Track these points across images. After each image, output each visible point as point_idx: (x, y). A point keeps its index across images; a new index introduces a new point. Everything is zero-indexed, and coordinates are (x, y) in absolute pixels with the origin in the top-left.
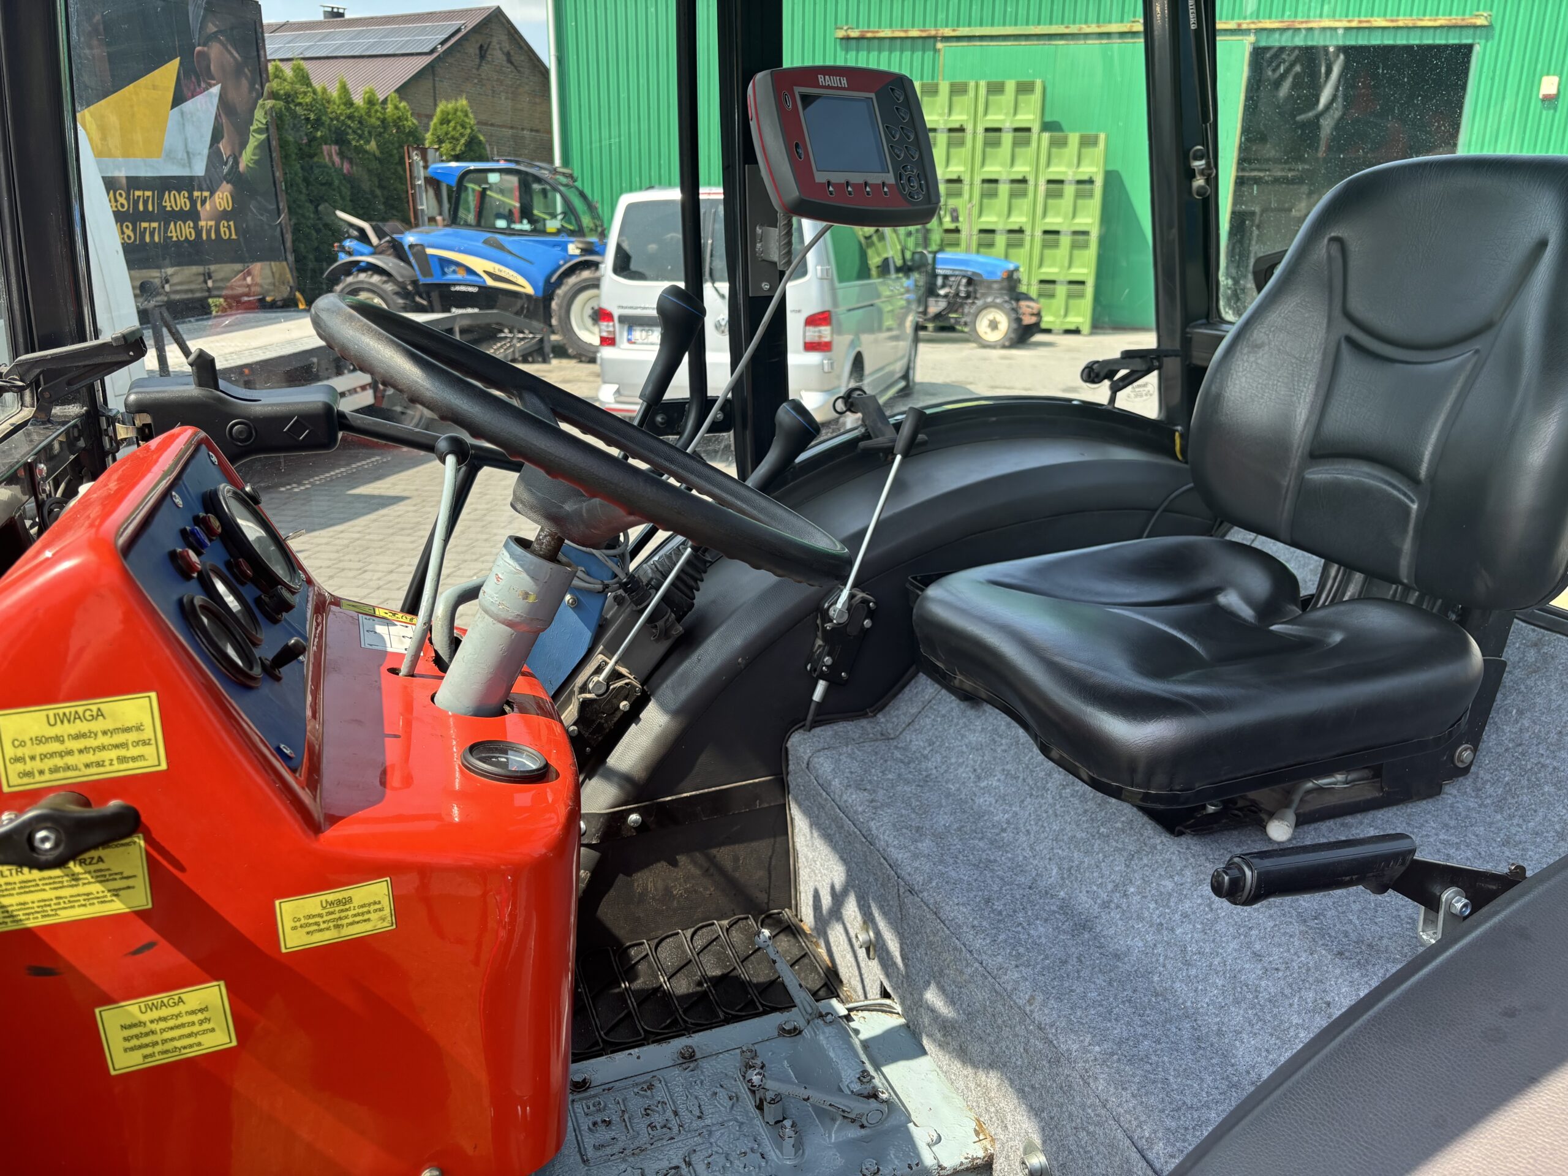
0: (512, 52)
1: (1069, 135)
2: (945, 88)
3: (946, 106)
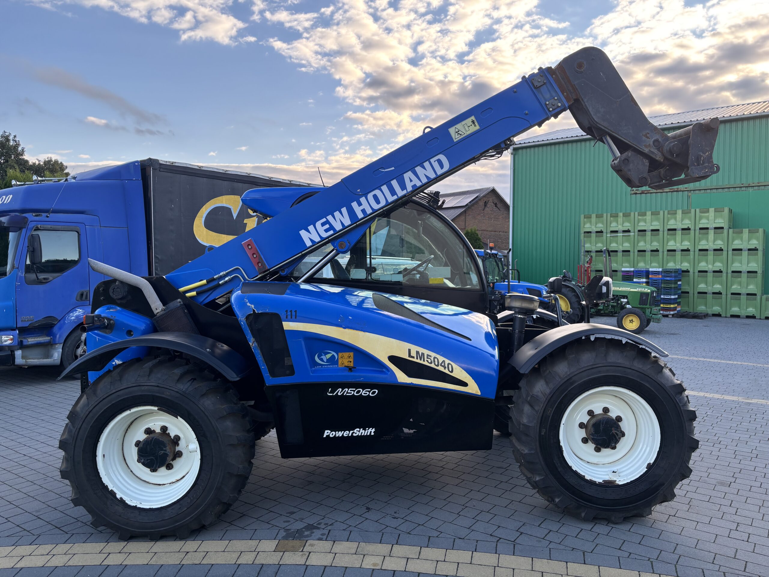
0: (497, 203)
1: (744, 229)
2: (679, 212)
3: (680, 219)
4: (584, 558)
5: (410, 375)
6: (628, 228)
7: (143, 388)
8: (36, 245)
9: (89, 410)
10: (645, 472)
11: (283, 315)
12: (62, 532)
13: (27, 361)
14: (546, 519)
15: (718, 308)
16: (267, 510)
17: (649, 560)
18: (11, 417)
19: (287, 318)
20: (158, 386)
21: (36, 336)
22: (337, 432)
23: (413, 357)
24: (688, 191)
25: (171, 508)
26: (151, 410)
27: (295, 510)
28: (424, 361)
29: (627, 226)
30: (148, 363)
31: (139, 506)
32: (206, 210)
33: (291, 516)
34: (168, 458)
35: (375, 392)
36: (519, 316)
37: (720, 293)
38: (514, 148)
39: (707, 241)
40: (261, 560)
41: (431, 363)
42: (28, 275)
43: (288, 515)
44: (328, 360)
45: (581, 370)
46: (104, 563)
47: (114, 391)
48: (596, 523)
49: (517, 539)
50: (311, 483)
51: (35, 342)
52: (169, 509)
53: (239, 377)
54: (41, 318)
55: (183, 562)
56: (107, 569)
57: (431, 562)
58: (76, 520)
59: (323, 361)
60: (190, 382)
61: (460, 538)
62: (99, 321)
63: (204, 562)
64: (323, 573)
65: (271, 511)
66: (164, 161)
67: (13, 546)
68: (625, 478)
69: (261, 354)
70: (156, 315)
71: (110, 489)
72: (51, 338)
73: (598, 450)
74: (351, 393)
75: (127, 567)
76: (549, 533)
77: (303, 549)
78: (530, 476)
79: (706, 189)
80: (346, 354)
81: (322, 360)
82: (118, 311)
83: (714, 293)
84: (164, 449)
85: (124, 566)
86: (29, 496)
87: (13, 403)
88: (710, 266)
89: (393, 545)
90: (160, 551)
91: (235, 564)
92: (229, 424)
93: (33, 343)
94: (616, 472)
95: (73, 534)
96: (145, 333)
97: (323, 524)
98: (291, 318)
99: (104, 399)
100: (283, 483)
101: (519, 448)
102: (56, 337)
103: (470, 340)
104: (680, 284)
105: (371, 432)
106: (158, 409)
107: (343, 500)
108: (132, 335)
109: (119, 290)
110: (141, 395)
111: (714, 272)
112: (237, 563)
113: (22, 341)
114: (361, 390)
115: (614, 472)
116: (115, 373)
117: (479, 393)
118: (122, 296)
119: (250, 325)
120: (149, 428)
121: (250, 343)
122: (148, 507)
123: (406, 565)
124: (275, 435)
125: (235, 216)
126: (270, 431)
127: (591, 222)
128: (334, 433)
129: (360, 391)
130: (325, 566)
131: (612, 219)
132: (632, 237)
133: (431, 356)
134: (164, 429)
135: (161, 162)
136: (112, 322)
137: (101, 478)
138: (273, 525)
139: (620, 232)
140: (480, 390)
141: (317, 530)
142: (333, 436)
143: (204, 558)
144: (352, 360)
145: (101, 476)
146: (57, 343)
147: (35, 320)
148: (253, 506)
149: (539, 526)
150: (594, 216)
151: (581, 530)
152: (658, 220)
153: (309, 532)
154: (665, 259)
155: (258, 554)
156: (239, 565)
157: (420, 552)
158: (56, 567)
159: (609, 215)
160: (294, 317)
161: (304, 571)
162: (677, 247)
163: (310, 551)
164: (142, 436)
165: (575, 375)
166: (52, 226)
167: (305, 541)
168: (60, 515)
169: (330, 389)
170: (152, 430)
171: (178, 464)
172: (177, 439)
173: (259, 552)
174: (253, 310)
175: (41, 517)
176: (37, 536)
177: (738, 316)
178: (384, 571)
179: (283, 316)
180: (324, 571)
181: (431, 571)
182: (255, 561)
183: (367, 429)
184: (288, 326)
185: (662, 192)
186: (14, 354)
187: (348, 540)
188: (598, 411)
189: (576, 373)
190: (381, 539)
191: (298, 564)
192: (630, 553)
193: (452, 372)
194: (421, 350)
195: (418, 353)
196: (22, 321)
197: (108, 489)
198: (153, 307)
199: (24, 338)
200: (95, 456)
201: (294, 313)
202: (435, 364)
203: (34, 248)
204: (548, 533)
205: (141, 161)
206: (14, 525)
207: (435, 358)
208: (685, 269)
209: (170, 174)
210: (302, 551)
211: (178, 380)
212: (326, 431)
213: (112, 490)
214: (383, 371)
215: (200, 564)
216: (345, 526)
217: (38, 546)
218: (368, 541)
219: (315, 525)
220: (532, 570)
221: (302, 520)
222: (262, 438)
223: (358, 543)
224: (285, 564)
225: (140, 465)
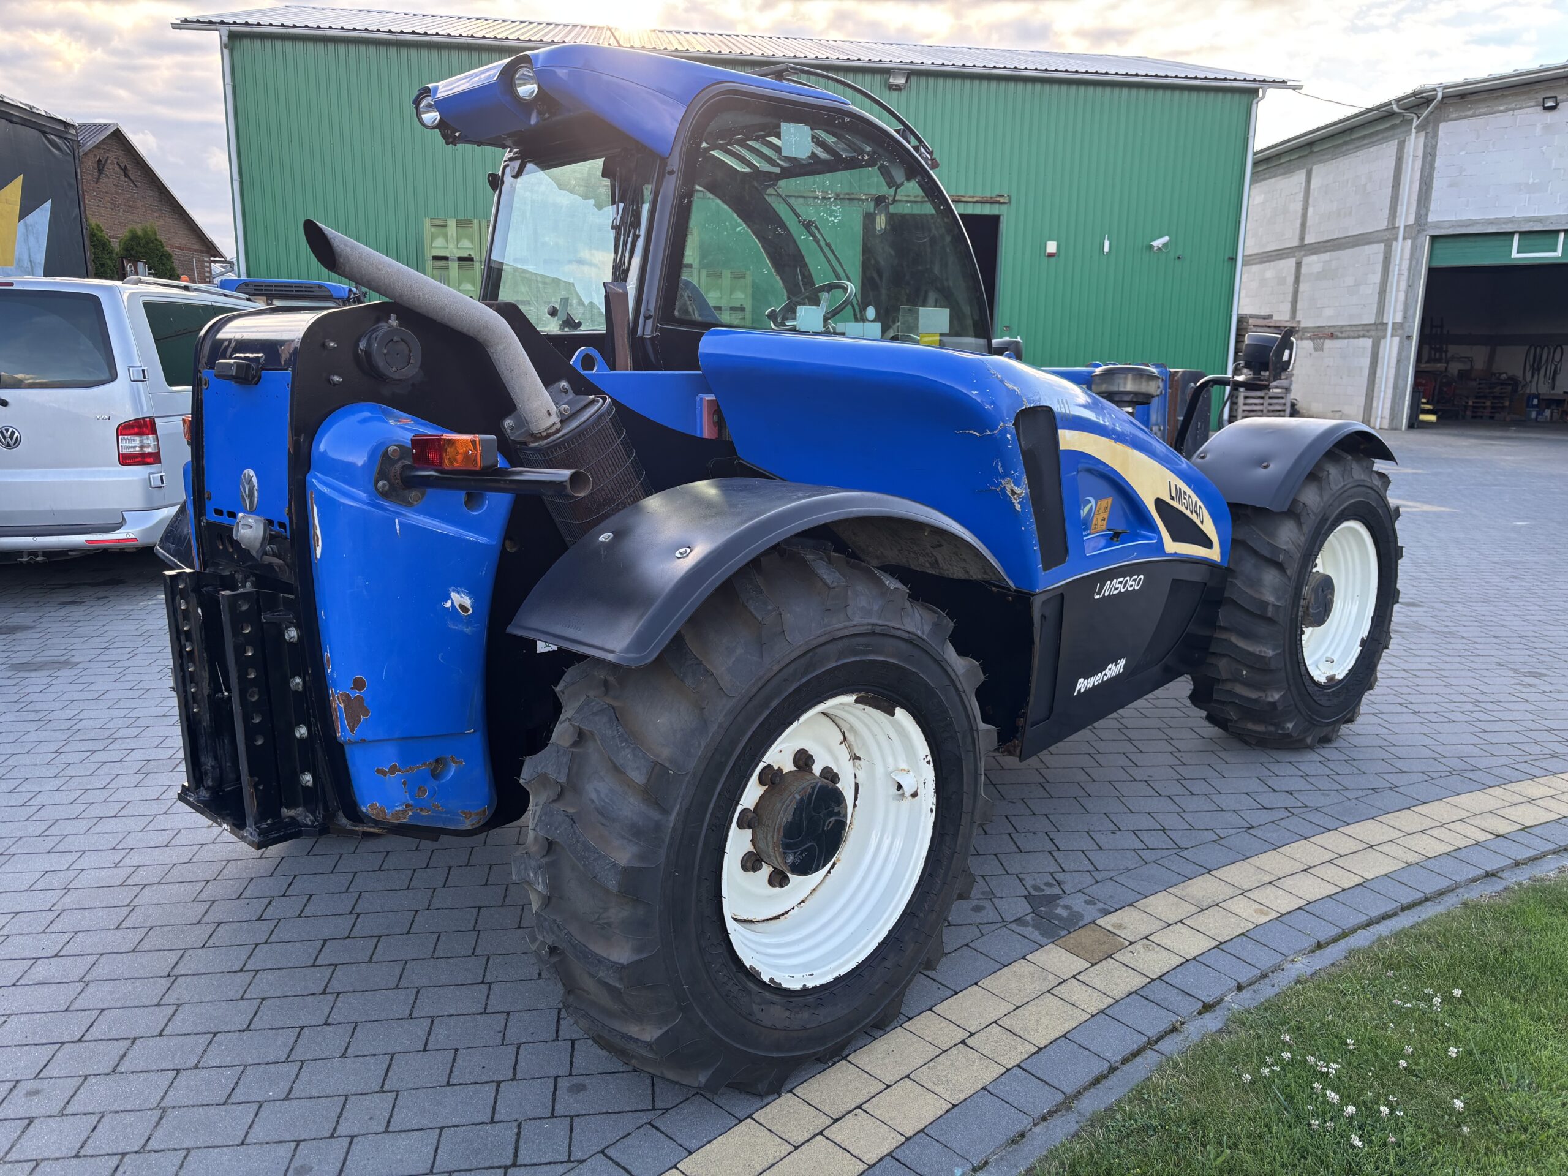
0: (129, 167)
5: (1173, 537)
22: (1092, 678)
31: (810, 985)
35: (1141, 579)
38: (230, 31)
44: (1084, 520)
57: (1302, 875)
61: (1249, 828)
68: (1342, 668)
69: (1033, 515)
71: (749, 966)
74: (1118, 588)
77: (1124, 939)
78: (1257, 697)
94: (1332, 662)
101: (1250, 649)
105: (1121, 667)
106: (857, 701)
109: (401, 347)
114: (1127, 580)
115: (1329, 662)
117: (1220, 560)
120: (769, 765)
123: (1290, 893)
127: (445, 236)
128: (1089, 681)
129: (1127, 582)
134: (804, 758)
138: (976, 925)
141: (1064, 900)
142: (1084, 689)
143: (1018, 1036)
144: (1107, 515)
150: (452, 223)
153: (1060, 908)
155: (1080, 981)
163: (1141, 936)
167: (1094, 925)
169: (1098, 585)
172: (830, 779)
173: (1074, 978)
174: (1023, 400)
178: (1292, 916)
183: (1118, 660)
184: (1063, 439)
187: (1140, 894)
194: (1179, 482)
198: (535, 406)
210: (1131, 942)
212: (1079, 681)
213: (752, 968)
219: (1036, 893)
223: (1166, 892)
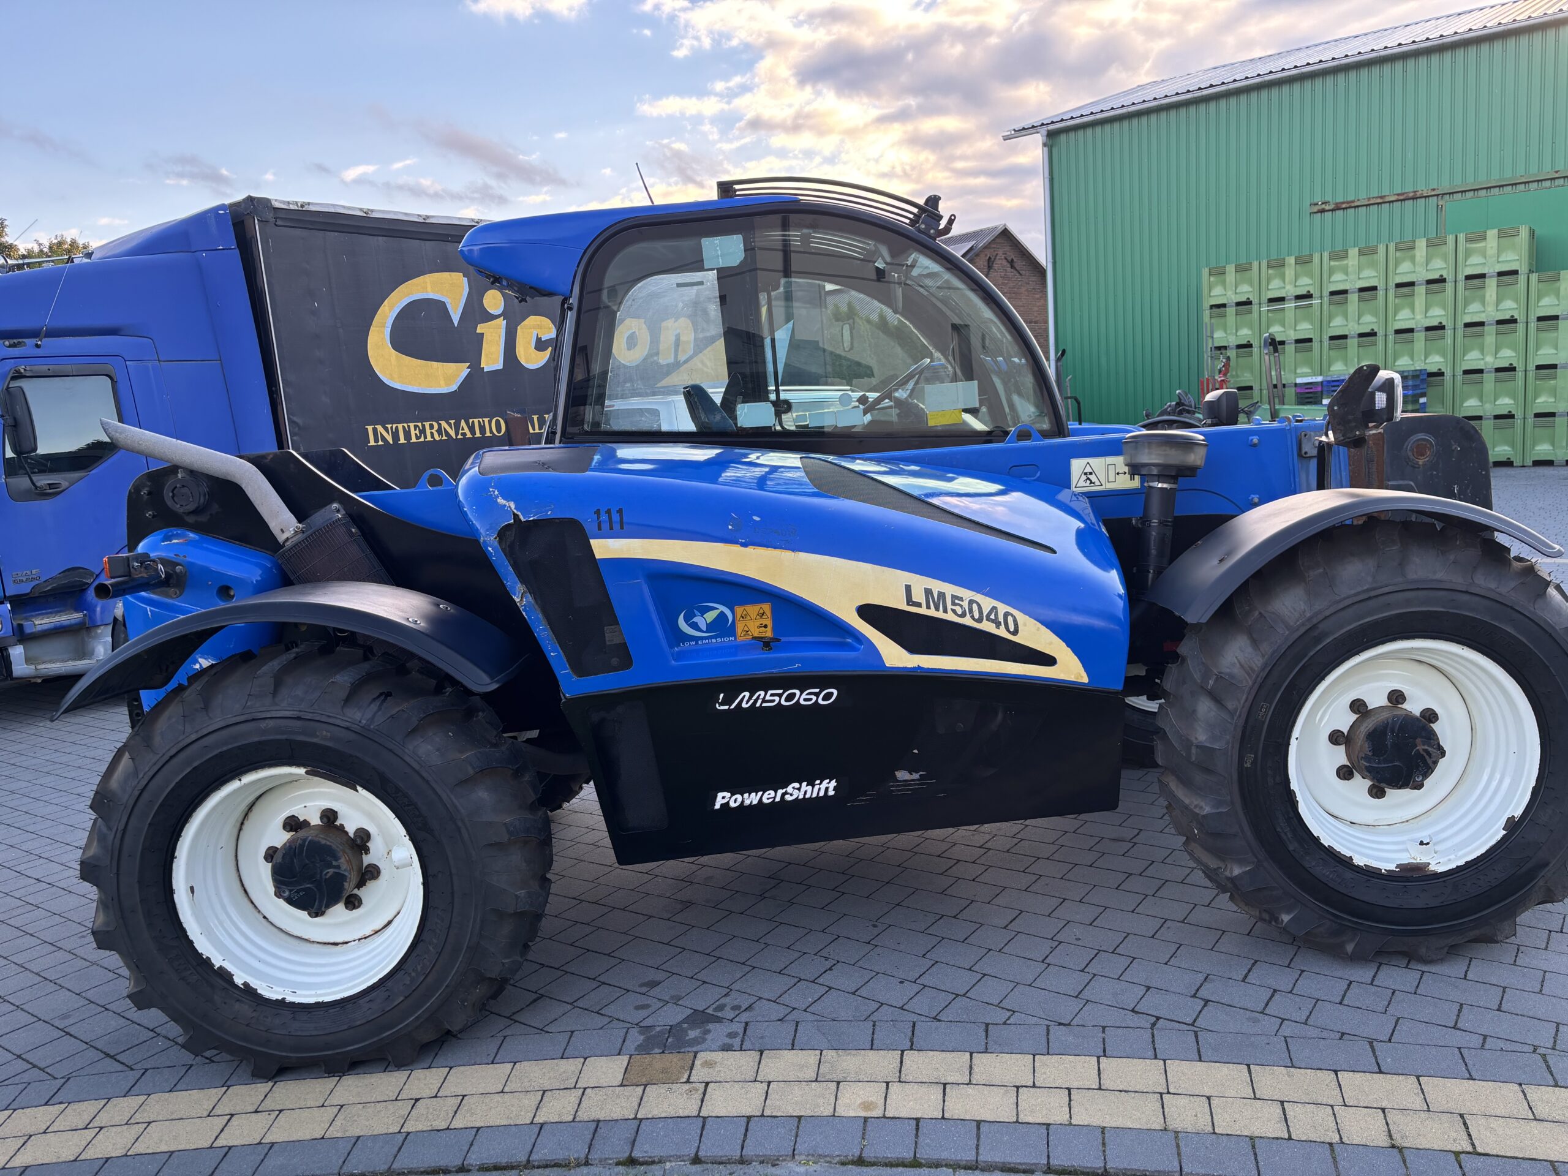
0: (1015, 260)
1: (1562, 272)
2: (1421, 244)
3: (1424, 260)
4: (1376, 1058)
5: (912, 649)
6: (1307, 289)
7: (263, 725)
8: (19, 410)
9: (140, 787)
10: (1502, 839)
11: (588, 523)
12: (120, 1067)
13: (39, 667)
14: (1256, 961)
15: (1506, 448)
16: (594, 979)
17: (1534, 1051)
18: (12, 792)
19: (600, 528)
20: (299, 718)
21: (51, 613)
22: (746, 795)
23: (919, 605)
24: (1438, 195)
25: (367, 999)
26: (291, 774)
27: (660, 976)
28: (945, 611)
29: (1305, 284)
30: (270, 664)
31: (290, 999)
32: (391, 308)
33: (651, 993)
34: (346, 885)
35: (832, 694)
36: (1160, 485)
37: (1510, 416)
38: (1048, 131)
39: (1483, 303)
40: (592, 1109)
41: (963, 615)
42: (13, 481)
43: (644, 989)
44: (711, 627)
45: (1341, 606)
46: (221, 1142)
47: (194, 737)
48: (1381, 964)
49: (1198, 1016)
50: (687, 904)
51: (52, 625)
52: (361, 1001)
53: (497, 682)
54: (55, 573)
55: (409, 1127)
56: (228, 1156)
57: (1002, 1090)
58: (152, 1034)
59: (699, 629)
60: (378, 703)
61: (1060, 1024)
62: (146, 568)
63: (458, 1123)
64: (746, 1135)
65: (604, 983)
66: (284, 202)
67: (6, 1109)
68: (1452, 857)
69: (544, 622)
70: (283, 546)
71: (217, 966)
72: (85, 615)
73: (1377, 792)
74: (773, 701)
75: (276, 1147)
76: (1272, 996)
77: (689, 1076)
78: (1216, 867)
79: (1477, 190)
80: (753, 610)
81: (695, 626)
82: (191, 543)
83: (1497, 417)
84: (334, 863)
85: (269, 1146)
86: (46, 979)
87: (16, 760)
88: (1489, 359)
89: (903, 1052)
90: (352, 1100)
91: (532, 1123)
92: (482, 795)
93: (45, 627)
94: (1427, 844)
95: (146, 1070)
96: (262, 588)
97: (728, 1008)
98: (611, 528)
99: (171, 757)
100: (624, 909)
101: (1187, 801)
102: (95, 611)
103: (1054, 552)
104: (1424, 403)
105: (827, 789)
106: (307, 773)
107: (767, 945)
108: (233, 597)
109: (185, 490)
110: (260, 742)
111: (1498, 370)
112: (536, 1120)
113: (20, 626)
114: (797, 692)
115: (1422, 843)
116: (190, 694)
117: (1085, 679)
118: (196, 505)
119: (510, 552)
120: (293, 816)
121: (515, 598)
122: (312, 1000)
123: (944, 1101)
124: (594, 796)
125: (456, 319)
126: (581, 788)
127: (1224, 283)
128: (739, 797)
129: (795, 694)
130: (749, 1118)
131: (1270, 271)
132: (1316, 308)
133: (961, 599)
134: (330, 816)
135: (277, 205)
136: (178, 568)
137: (191, 942)
138: (612, 1019)
139: (1291, 300)
140: (1086, 670)
141: (718, 1025)
142: (737, 804)
143: (456, 1112)
144: (769, 622)
145: (191, 937)
146: (99, 623)
147: (43, 579)
148: (560, 973)
149: (1243, 981)
150: (1231, 269)
151: (1349, 985)
152: (1373, 265)
153: (699, 1030)
154: (1390, 352)
155: (583, 1094)
156: (542, 1125)
157: (971, 1067)
158: (108, 1159)
159: (1264, 264)
160: (617, 527)
161: (699, 1132)
162: (1416, 323)
163: (707, 1080)
164: (280, 838)
165: (1326, 618)
166: (50, 367)
167: (692, 1055)
168: (115, 1022)
169: (722, 696)
170: (301, 820)
171: (370, 893)
172: (362, 839)
173: (585, 1089)
174: (514, 514)
175: (72, 1030)
176: (63, 1080)
177: (1549, 463)
178: (891, 1122)
179: (589, 525)
180: (747, 1130)
181: (1007, 1115)
182: (579, 1113)
183: (818, 782)
184: (604, 548)
185: (1381, 203)
186: (8, 656)
187: (793, 1044)
188: (1376, 699)
189: (1327, 613)
190: (872, 1040)
191: (681, 1115)
192: (1485, 1037)
193: (1015, 632)
194: (938, 586)
195: (928, 592)
196: (15, 582)
197: (212, 965)
198: (274, 526)
199: (26, 619)
200: (170, 892)
201: (616, 517)
202: (972, 617)
203: (15, 419)
204: (1271, 998)
205: (231, 205)
206: (10, 1056)
207: (971, 602)
208: (1434, 369)
209: (298, 232)
210: (688, 1081)
211: (347, 700)
212: (720, 795)
213: (221, 968)
214: (848, 644)
215: (448, 1129)
216: (783, 1011)
217: (63, 1106)
218: (840, 1046)
219: (710, 1011)
220: (1255, 1098)
221: (676, 1000)
222: (566, 805)
223: (818, 1052)
224: (650, 1116)
225: (282, 903)
